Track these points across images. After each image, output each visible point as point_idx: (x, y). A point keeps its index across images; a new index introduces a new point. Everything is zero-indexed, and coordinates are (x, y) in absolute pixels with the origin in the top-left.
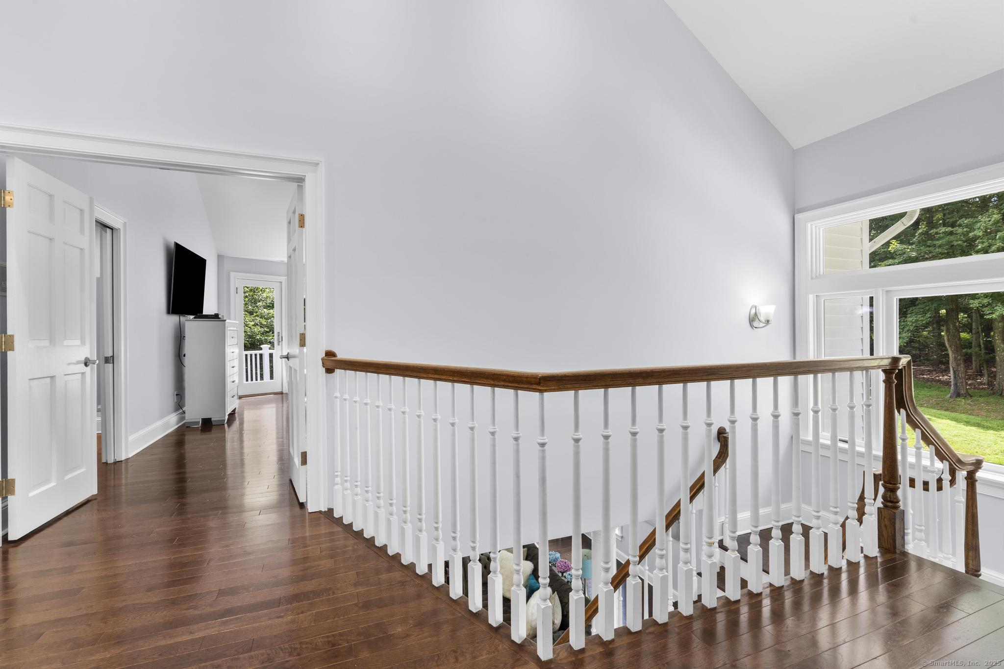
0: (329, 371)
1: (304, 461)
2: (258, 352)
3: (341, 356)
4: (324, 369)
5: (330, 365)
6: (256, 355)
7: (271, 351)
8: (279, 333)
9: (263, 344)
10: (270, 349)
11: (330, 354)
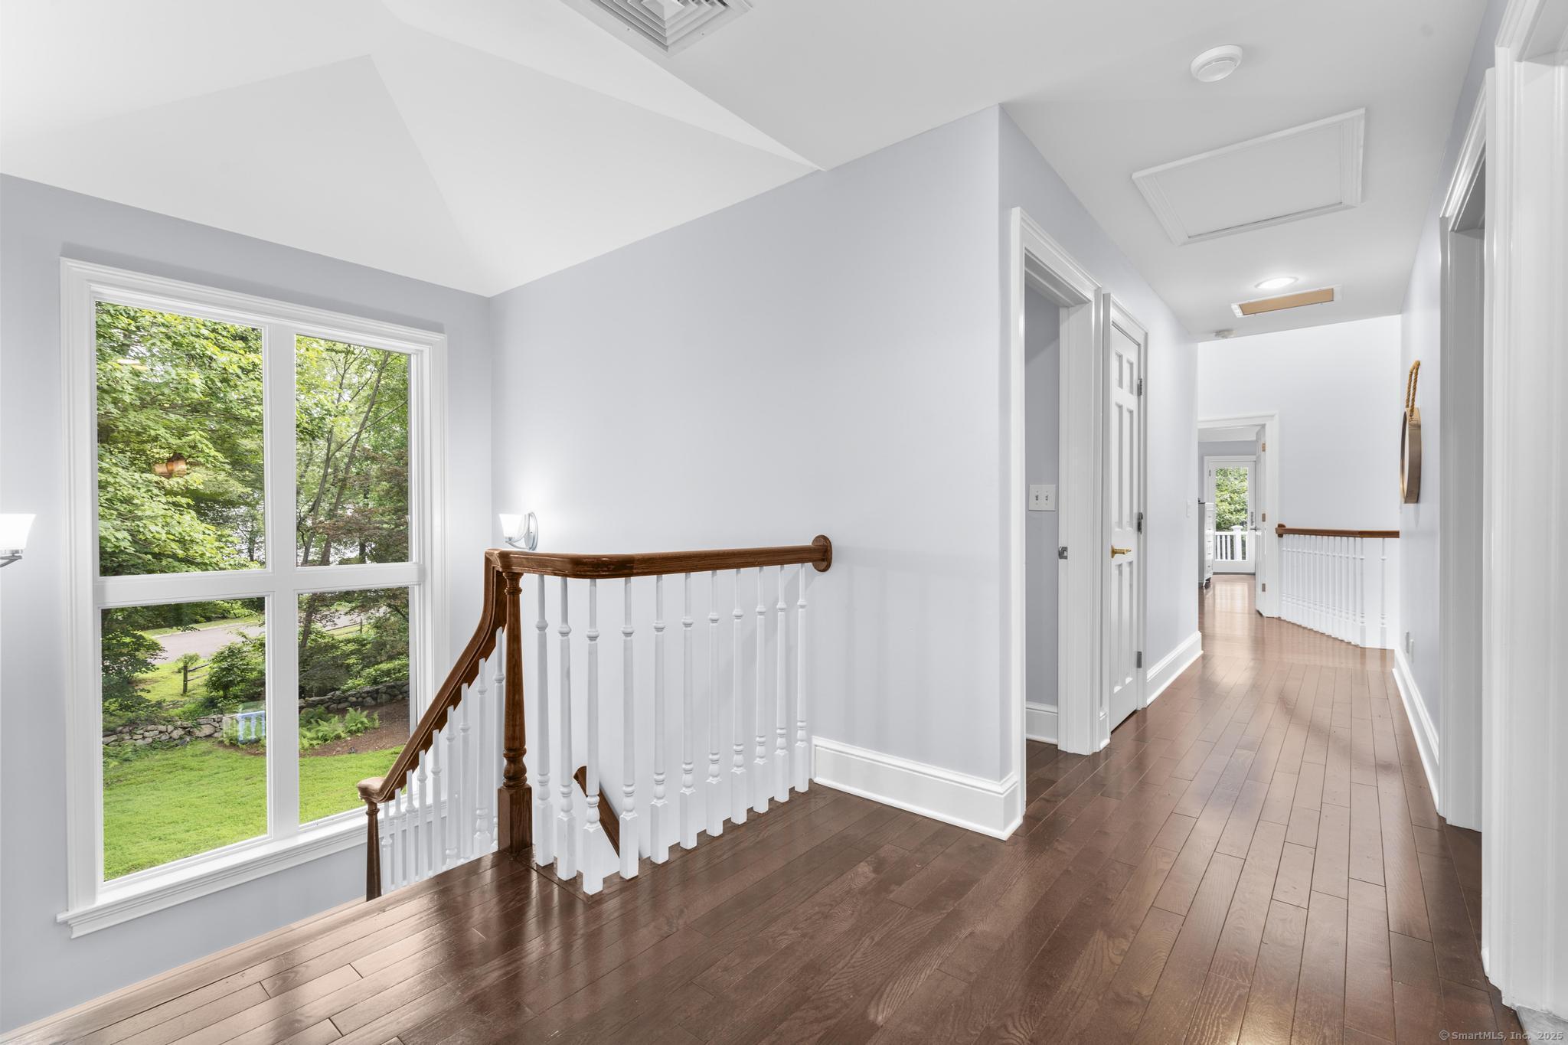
0: (1280, 536)
1: (1264, 590)
2: (1228, 533)
3: (1288, 526)
4: (1277, 535)
5: (1281, 532)
6: (1226, 536)
7: (1243, 533)
8: (1252, 513)
9: (1234, 524)
10: (1242, 530)
11: (1281, 526)
